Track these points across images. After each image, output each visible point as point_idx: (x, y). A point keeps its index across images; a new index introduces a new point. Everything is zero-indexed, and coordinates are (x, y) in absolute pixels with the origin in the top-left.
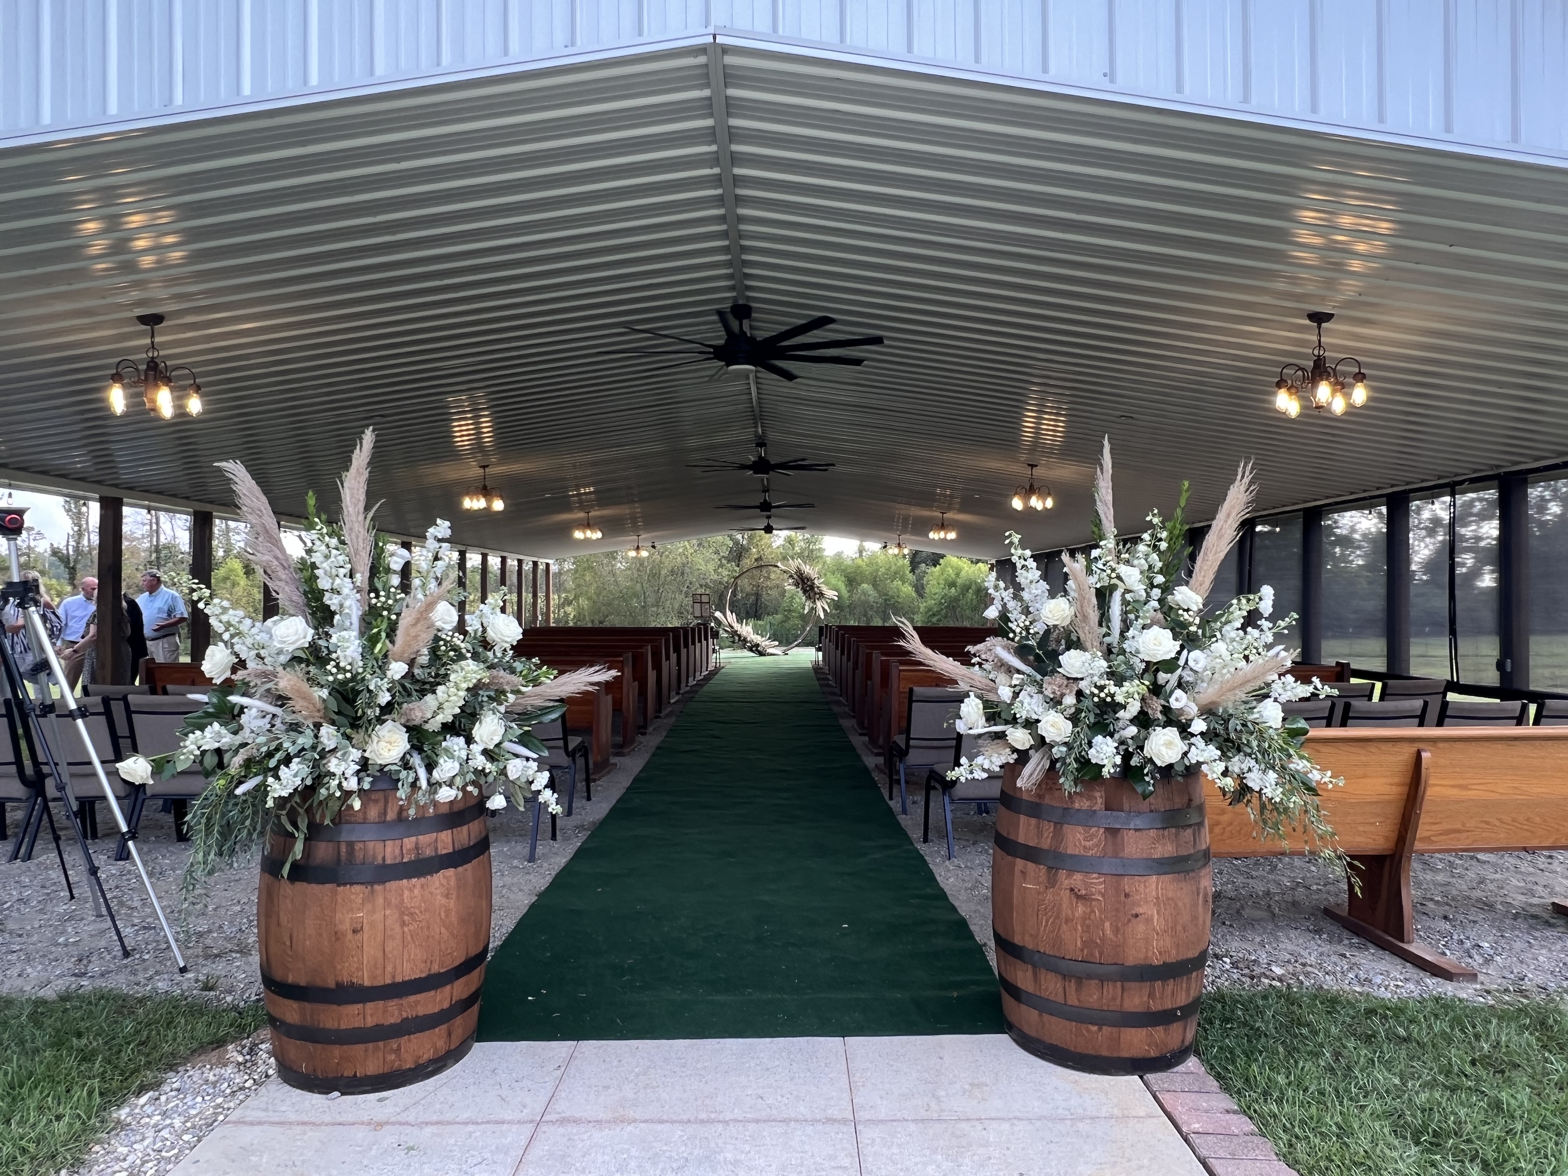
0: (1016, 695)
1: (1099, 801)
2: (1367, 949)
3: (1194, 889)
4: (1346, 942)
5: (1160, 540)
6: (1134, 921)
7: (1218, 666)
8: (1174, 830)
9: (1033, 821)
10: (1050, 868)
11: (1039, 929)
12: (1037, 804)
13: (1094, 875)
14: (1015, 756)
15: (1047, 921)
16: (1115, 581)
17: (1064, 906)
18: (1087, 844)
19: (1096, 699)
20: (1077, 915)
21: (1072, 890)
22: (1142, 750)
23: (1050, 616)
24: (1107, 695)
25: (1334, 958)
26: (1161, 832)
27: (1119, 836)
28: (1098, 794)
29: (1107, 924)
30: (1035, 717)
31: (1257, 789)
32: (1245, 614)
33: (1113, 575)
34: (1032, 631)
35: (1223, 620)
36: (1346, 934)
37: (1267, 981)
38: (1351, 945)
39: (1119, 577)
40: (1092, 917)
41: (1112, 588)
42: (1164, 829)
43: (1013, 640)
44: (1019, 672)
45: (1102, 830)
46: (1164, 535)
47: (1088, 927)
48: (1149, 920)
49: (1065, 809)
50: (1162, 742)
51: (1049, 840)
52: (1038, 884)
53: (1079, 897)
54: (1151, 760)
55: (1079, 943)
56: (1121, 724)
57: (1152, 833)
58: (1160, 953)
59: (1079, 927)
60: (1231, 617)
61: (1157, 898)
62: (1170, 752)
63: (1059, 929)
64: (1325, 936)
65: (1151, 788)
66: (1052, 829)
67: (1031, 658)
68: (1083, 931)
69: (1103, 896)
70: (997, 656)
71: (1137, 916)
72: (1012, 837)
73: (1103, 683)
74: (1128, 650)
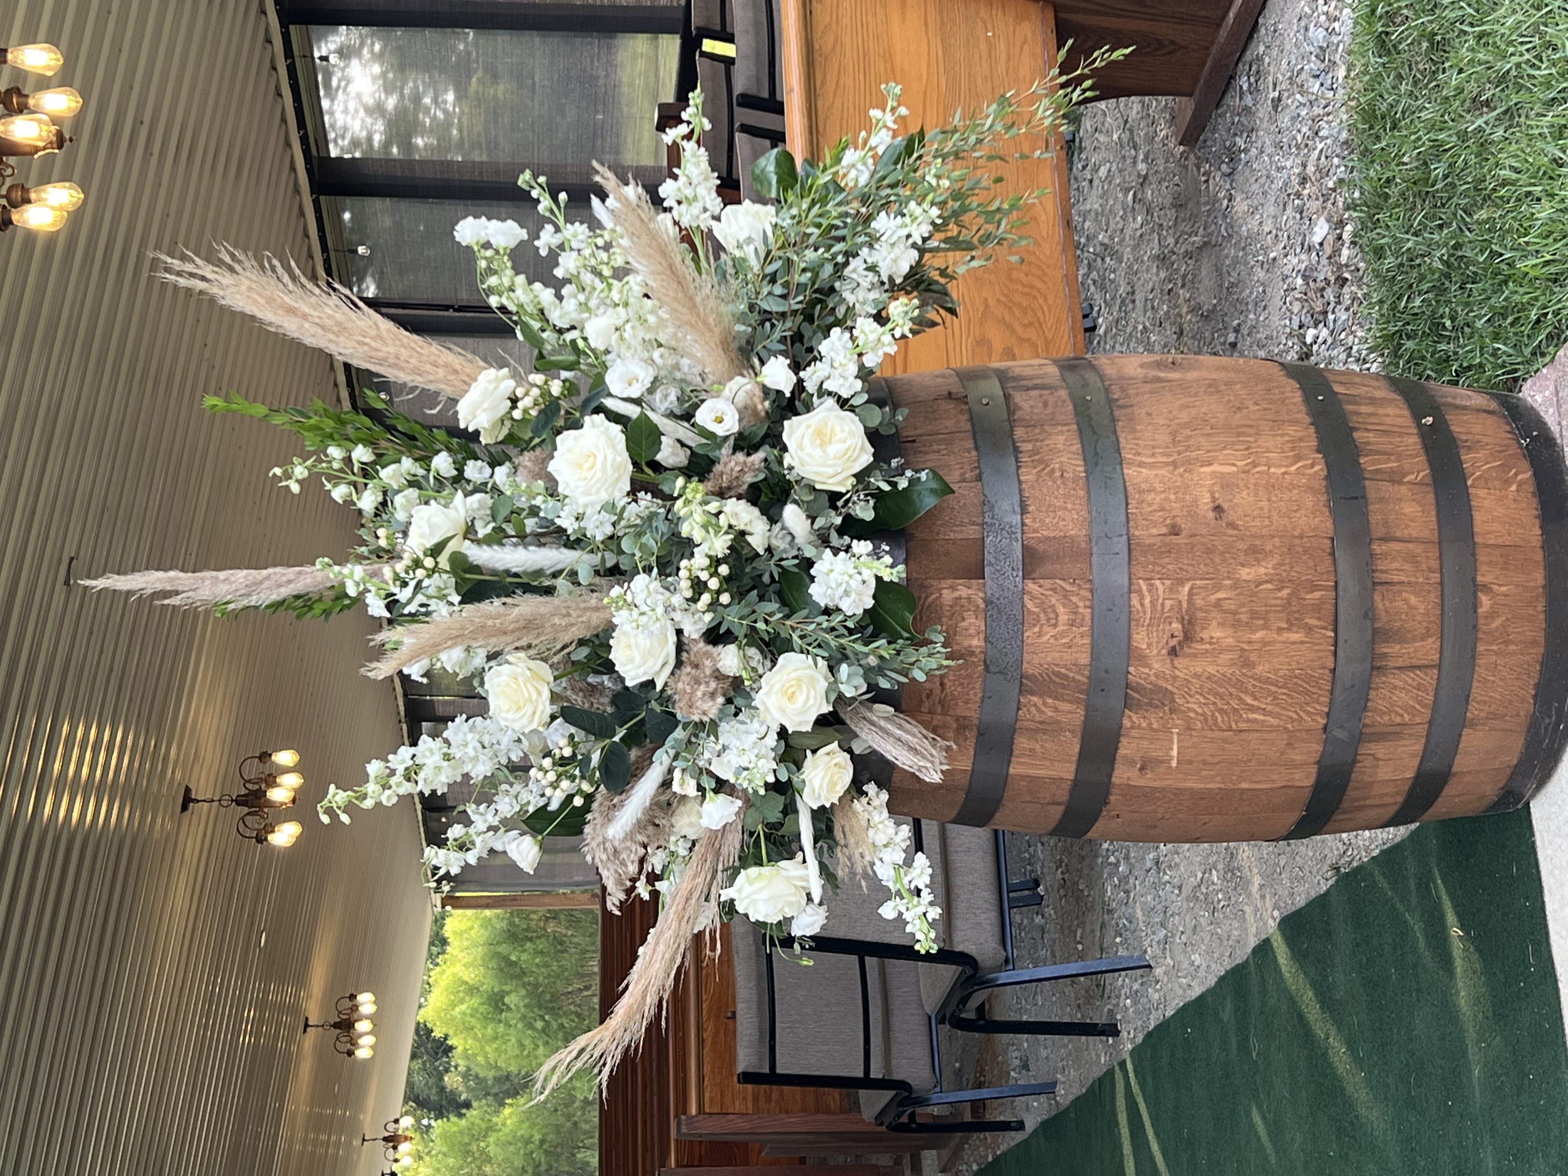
0: (721, 786)
1: (963, 592)
2: (1259, 59)
3: (1147, 387)
4: (1248, 100)
5: (348, 461)
6: (1231, 515)
7: (641, 334)
8: (1019, 432)
9: (1022, 743)
10: (1128, 703)
11: (1273, 729)
12: (980, 734)
13: (1135, 601)
14: (871, 788)
15: (1252, 709)
16: (443, 560)
17: (1212, 670)
18: (1063, 618)
19: (725, 598)
20: (1230, 641)
21: (1173, 652)
22: (839, 495)
23: (529, 709)
24: (715, 574)
25: (1285, 120)
26: (1024, 458)
27: (1041, 547)
28: (947, 596)
29: (1245, 573)
30: (772, 740)
31: (914, 255)
32: (521, 279)
33: (429, 562)
34: (567, 752)
35: (536, 325)
36: (1232, 101)
37: (1345, 252)
38: (1254, 90)
39: (435, 551)
40: (1230, 605)
41: (460, 564)
42: (1016, 450)
43: (589, 798)
44: (666, 784)
45: (1031, 586)
46: (335, 452)
47: (1254, 615)
48: (1226, 483)
49: (987, 669)
50: (818, 452)
51: (1065, 706)
52: (1166, 730)
53: (1188, 637)
54: (861, 476)
55: (1296, 636)
56: (780, 544)
57: (1028, 475)
58: (1298, 458)
59: (1259, 635)
60: (530, 309)
61: (1175, 464)
62: (839, 435)
63: (1268, 681)
64: (1240, 142)
65: (923, 476)
66: (1035, 699)
67: (634, 754)
68: (1266, 627)
69: (1181, 582)
70: (629, 836)
71: (1218, 509)
72: (1063, 795)
73: (685, 585)
74: (609, 530)
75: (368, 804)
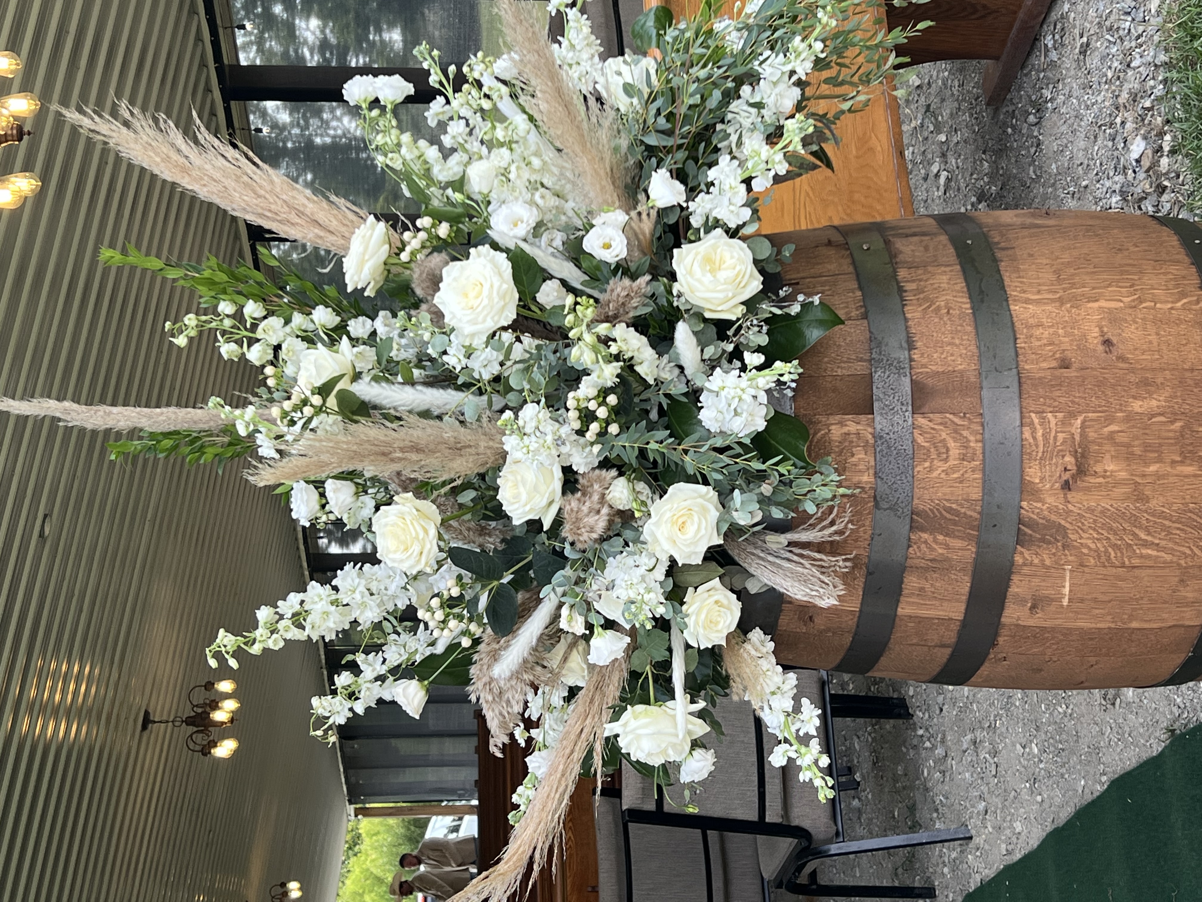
1: (852, 427)
6: (1120, 349)
7: (526, 174)
9: (911, 582)
10: (1021, 540)
11: (1167, 565)
12: (869, 573)
13: (1027, 434)
15: (1146, 544)
17: (1105, 504)
18: (955, 452)
19: (614, 429)
20: (1123, 475)
21: (1066, 486)
22: (728, 324)
24: (603, 403)
26: (909, 297)
27: (930, 382)
28: (836, 432)
29: (1137, 406)
30: (660, 574)
33: (317, 400)
34: (455, 592)
39: (324, 390)
40: (1122, 438)
41: (345, 398)
42: (901, 290)
45: (921, 421)
47: (1147, 448)
48: (1113, 317)
49: (877, 506)
50: (708, 278)
51: (957, 543)
52: (1059, 566)
53: (1081, 471)
54: (751, 305)
55: (1189, 470)
56: (668, 374)
57: (913, 312)
58: (1183, 295)
59: (1153, 468)
61: (1061, 301)
62: (729, 262)
63: (1162, 515)
65: (816, 300)
66: (925, 536)
68: (1159, 460)
69: (1072, 415)
71: (1107, 343)
72: (951, 637)
73: (573, 415)
74: (496, 369)
75: (256, 649)
